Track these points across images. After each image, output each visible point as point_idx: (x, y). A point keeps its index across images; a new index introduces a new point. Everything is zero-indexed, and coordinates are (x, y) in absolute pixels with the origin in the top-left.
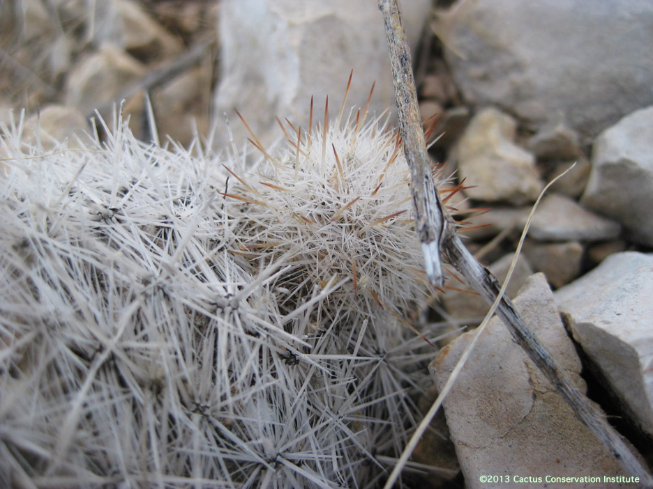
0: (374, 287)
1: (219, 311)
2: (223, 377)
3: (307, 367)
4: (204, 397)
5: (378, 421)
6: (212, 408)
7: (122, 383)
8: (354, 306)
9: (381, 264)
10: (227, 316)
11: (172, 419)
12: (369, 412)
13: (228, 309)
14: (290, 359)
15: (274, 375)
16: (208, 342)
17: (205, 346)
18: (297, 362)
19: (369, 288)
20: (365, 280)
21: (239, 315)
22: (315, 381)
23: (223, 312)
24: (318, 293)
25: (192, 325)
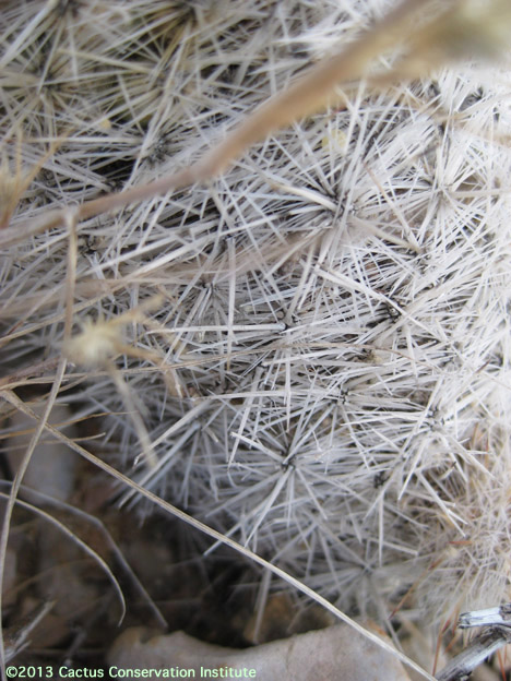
0: (444, 562)
1: (431, 413)
2: (371, 416)
3: (371, 497)
4: (354, 399)
5: (309, 565)
6: (342, 406)
7: (372, 325)
8: (425, 543)
9: (468, 571)
10: (427, 420)
11: (334, 370)
12: (320, 557)
13: (432, 421)
14: (379, 480)
15: (372, 464)
16: (401, 402)
17: (398, 400)
18: (376, 486)
19: (445, 557)
20: (453, 554)
21: (425, 432)
22: (355, 503)
23: (429, 417)
24: (448, 507)
25: (415, 389)
